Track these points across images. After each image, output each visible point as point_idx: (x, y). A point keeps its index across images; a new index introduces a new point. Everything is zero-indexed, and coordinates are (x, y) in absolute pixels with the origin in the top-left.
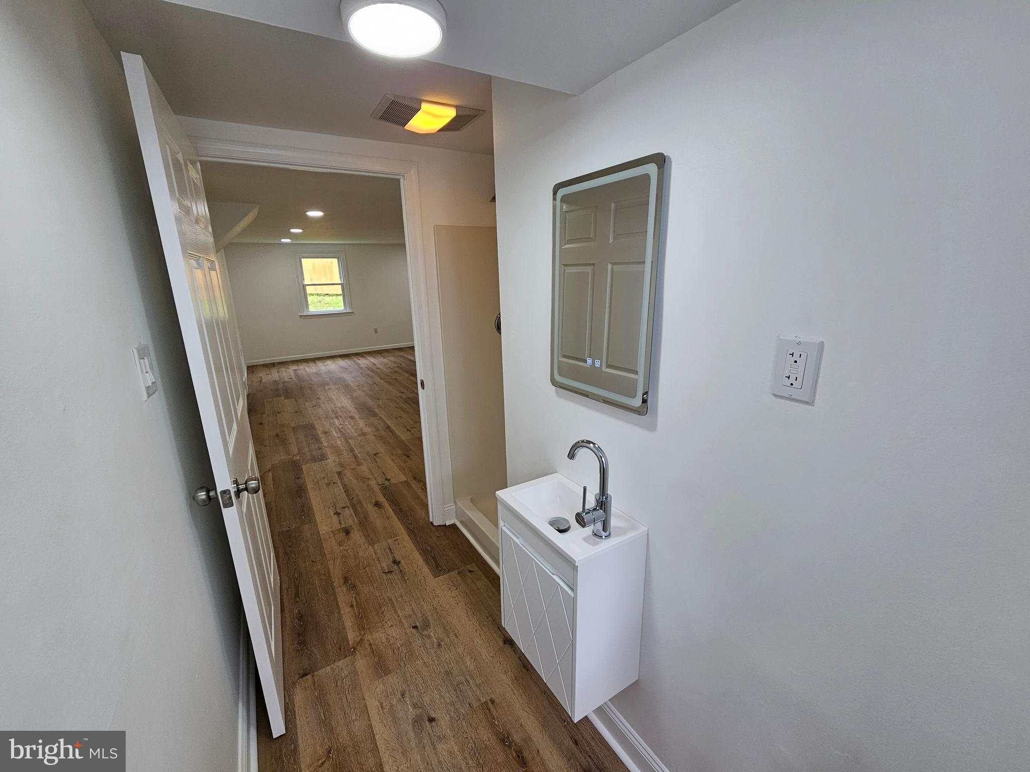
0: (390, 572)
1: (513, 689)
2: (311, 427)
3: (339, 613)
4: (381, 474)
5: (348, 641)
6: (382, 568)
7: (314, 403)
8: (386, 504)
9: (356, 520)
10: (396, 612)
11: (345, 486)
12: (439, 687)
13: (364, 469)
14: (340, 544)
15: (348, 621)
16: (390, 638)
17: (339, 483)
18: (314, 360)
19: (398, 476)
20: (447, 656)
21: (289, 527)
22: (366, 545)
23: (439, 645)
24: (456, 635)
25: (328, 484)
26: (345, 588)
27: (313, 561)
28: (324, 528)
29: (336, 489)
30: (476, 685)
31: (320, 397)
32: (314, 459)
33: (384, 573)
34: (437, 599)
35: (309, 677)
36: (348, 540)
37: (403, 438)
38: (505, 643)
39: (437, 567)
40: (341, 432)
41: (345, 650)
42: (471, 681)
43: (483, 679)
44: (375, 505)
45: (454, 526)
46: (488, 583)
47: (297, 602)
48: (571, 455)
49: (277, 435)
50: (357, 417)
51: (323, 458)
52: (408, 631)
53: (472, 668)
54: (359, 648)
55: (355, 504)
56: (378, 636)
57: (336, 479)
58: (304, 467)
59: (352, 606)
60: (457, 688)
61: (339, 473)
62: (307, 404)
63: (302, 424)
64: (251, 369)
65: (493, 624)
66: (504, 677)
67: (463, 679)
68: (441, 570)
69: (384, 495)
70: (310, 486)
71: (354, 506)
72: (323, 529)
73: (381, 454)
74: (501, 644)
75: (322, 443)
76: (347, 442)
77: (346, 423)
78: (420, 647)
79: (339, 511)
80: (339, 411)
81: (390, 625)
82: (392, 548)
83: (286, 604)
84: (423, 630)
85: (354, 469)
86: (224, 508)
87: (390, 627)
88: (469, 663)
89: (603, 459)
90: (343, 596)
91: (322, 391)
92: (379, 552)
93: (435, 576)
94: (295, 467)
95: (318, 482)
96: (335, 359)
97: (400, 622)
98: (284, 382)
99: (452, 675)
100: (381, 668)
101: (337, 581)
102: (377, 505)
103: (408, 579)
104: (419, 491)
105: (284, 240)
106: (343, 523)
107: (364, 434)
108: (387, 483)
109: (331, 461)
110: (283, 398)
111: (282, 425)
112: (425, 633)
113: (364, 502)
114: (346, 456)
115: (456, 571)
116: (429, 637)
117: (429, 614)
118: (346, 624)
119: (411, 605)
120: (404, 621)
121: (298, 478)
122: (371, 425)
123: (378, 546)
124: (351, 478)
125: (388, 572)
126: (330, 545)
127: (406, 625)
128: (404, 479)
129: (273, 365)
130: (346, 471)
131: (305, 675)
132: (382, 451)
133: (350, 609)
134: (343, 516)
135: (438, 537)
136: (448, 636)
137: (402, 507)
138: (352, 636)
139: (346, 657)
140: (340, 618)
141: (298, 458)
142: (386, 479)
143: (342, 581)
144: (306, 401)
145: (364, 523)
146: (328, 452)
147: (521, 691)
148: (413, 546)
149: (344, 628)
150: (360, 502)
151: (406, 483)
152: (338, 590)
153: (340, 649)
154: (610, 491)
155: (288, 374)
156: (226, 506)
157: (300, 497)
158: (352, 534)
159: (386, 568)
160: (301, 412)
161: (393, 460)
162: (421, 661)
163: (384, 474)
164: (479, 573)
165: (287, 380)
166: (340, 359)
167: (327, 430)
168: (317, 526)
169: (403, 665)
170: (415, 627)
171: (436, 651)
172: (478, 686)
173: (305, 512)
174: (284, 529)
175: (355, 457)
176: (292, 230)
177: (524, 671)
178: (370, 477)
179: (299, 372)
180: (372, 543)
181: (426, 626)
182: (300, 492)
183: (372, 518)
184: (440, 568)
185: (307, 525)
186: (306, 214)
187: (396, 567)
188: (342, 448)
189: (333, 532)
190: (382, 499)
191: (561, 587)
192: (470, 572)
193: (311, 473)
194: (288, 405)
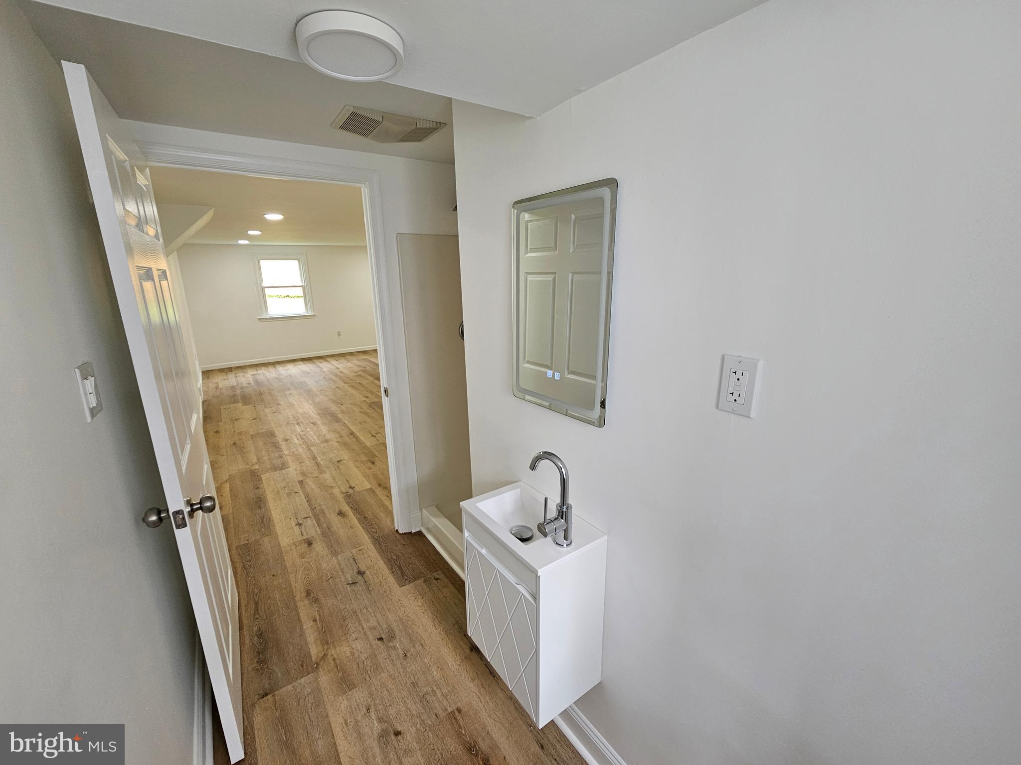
0: (354, 583)
1: (480, 696)
2: (271, 434)
3: (301, 628)
4: (345, 481)
5: (311, 658)
6: (346, 579)
7: (274, 409)
8: (350, 513)
9: (318, 529)
10: (360, 624)
11: (307, 496)
12: (405, 699)
13: (327, 477)
14: (302, 556)
15: (311, 636)
16: (355, 651)
17: (300, 491)
18: (274, 364)
19: (362, 483)
20: (413, 667)
21: (248, 540)
22: (330, 556)
23: (405, 656)
24: (422, 645)
25: (289, 494)
26: (307, 602)
27: (273, 575)
28: (286, 540)
29: (297, 499)
30: (443, 695)
31: (281, 403)
32: (275, 468)
33: (348, 584)
34: (402, 609)
35: (269, 697)
36: (310, 551)
37: (368, 444)
38: (471, 650)
39: (403, 576)
40: (302, 439)
41: (308, 666)
42: (437, 692)
43: (449, 688)
44: (338, 514)
45: (420, 533)
46: (455, 590)
47: (257, 619)
48: (533, 467)
49: (234, 444)
50: (319, 423)
51: (284, 466)
52: (373, 643)
53: (437, 677)
54: (322, 663)
55: (318, 515)
56: (342, 651)
57: (298, 488)
58: (263, 477)
59: (315, 620)
60: (423, 699)
61: (301, 482)
62: (267, 410)
63: (260, 431)
64: (207, 374)
65: (460, 632)
66: (471, 685)
67: (429, 689)
68: (406, 579)
69: (348, 504)
70: (270, 496)
71: (316, 516)
72: (284, 541)
73: (344, 461)
74: (468, 651)
75: (282, 451)
76: (310, 450)
77: (308, 430)
78: (386, 659)
79: (300, 522)
80: (300, 417)
81: (354, 638)
82: (356, 558)
83: (245, 621)
84: (389, 642)
85: (316, 477)
86: (177, 528)
87: (354, 640)
88: (435, 673)
89: (563, 470)
90: (306, 611)
91: (282, 396)
92: (342, 563)
93: (401, 586)
94: (254, 477)
95: (278, 492)
96: (296, 363)
97: (365, 634)
98: (242, 388)
99: (418, 686)
100: (345, 683)
101: (299, 595)
102: (341, 513)
103: (373, 590)
104: (383, 498)
105: (241, 242)
106: (305, 533)
107: (327, 441)
108: (351, 491)
109: (293, 471)
110: (240, 404)
111: (240, 433)
112: (391, 644)
113: (326, 512)
114: (308, 463)
115: (422, 580)
116: (395, 648)
117: (395, 624)
118: (309, 639)
119: (376, 616)
120: (368, 633)
121: (257, 488)
122: (335, 431)
123: (342, 556)
124: (313, 487)
125: (353, 583)
126: (292, 558)
127: (371, 637)
128: (369, 486)
129: (231, 369)
130: (308, 480)
131: (266, 695)
132: (346, 457)
133: (312, 623)
134: (305, 527)
135: (404, 545)
136: (414, 647)
137: (367, 515)
138: (315, 651)
139: (309, 673)
140: (302, 634)
141: (257, 467)
142: (350, 487)
143: (304, 594)
144: (266, 407)
145: (327, 534)
146: (289, 460)
147: (488, 698)
148: (378, 555)
149: (307, 643)
150: (323, 512)
151: (371, 491)
152: (300, 604)
153: (302, 666)
154: (571, 500)
155: (246, 379)
156: (178, 527)
157: (260, 507)
158: (314, 546)
159: (350, 579)
160: (260, 419)
161: (357, 467)
162: (387, 673)
163: (348, 481)
164: (446, 580)
165: (245, 385)
166: (301, 363)
167: (288, 437)
168: (278, 538)
169: (368, 679)
170: (381, 639)
171: (401, 662)
172: (445, 696)
173: (265, 524)
174: (243, 543)
175: (318, 465)
176: (250, 232)
177: (491, 677)
178: (333, 485)
179: (258, 377)
180: (335, 554)
181: (392, 637)
182: (259, 502)
183: (335, 528)
184: (406, 577)
185: (267, 538)
186: (265, 217)
187: (360, 577)
188: (304, 456)
189: (294, 544)
190: (346, 508)
191: (524, 596)
192: (437, 579)
193: (270, 483)
194: (246, 412)
